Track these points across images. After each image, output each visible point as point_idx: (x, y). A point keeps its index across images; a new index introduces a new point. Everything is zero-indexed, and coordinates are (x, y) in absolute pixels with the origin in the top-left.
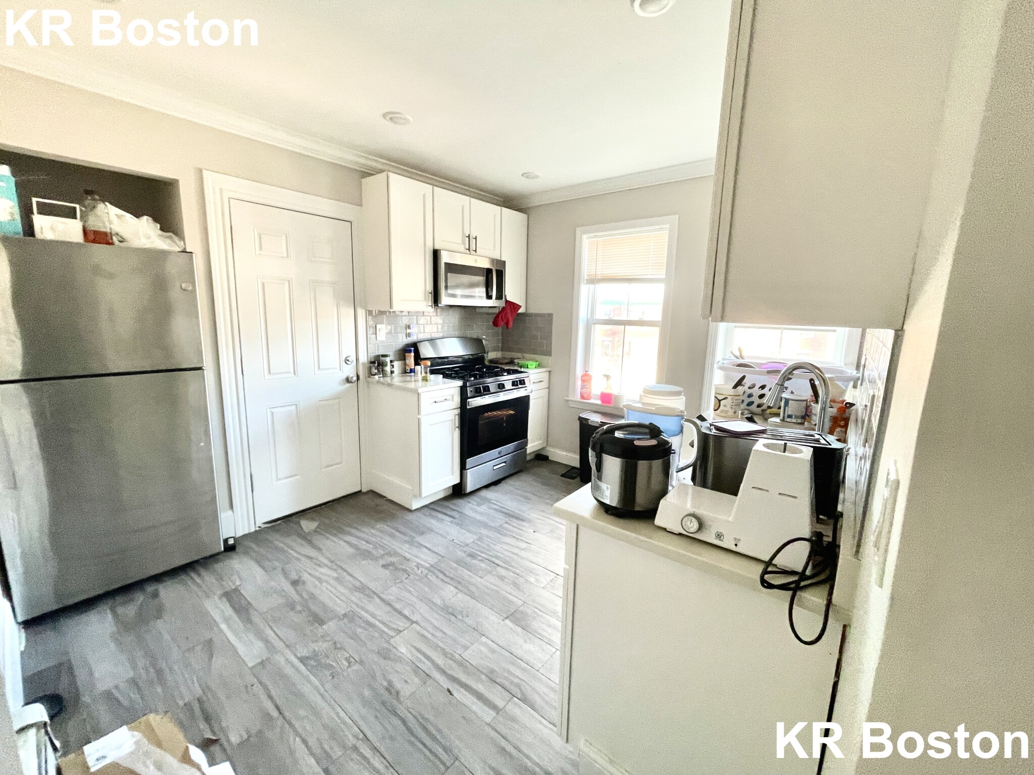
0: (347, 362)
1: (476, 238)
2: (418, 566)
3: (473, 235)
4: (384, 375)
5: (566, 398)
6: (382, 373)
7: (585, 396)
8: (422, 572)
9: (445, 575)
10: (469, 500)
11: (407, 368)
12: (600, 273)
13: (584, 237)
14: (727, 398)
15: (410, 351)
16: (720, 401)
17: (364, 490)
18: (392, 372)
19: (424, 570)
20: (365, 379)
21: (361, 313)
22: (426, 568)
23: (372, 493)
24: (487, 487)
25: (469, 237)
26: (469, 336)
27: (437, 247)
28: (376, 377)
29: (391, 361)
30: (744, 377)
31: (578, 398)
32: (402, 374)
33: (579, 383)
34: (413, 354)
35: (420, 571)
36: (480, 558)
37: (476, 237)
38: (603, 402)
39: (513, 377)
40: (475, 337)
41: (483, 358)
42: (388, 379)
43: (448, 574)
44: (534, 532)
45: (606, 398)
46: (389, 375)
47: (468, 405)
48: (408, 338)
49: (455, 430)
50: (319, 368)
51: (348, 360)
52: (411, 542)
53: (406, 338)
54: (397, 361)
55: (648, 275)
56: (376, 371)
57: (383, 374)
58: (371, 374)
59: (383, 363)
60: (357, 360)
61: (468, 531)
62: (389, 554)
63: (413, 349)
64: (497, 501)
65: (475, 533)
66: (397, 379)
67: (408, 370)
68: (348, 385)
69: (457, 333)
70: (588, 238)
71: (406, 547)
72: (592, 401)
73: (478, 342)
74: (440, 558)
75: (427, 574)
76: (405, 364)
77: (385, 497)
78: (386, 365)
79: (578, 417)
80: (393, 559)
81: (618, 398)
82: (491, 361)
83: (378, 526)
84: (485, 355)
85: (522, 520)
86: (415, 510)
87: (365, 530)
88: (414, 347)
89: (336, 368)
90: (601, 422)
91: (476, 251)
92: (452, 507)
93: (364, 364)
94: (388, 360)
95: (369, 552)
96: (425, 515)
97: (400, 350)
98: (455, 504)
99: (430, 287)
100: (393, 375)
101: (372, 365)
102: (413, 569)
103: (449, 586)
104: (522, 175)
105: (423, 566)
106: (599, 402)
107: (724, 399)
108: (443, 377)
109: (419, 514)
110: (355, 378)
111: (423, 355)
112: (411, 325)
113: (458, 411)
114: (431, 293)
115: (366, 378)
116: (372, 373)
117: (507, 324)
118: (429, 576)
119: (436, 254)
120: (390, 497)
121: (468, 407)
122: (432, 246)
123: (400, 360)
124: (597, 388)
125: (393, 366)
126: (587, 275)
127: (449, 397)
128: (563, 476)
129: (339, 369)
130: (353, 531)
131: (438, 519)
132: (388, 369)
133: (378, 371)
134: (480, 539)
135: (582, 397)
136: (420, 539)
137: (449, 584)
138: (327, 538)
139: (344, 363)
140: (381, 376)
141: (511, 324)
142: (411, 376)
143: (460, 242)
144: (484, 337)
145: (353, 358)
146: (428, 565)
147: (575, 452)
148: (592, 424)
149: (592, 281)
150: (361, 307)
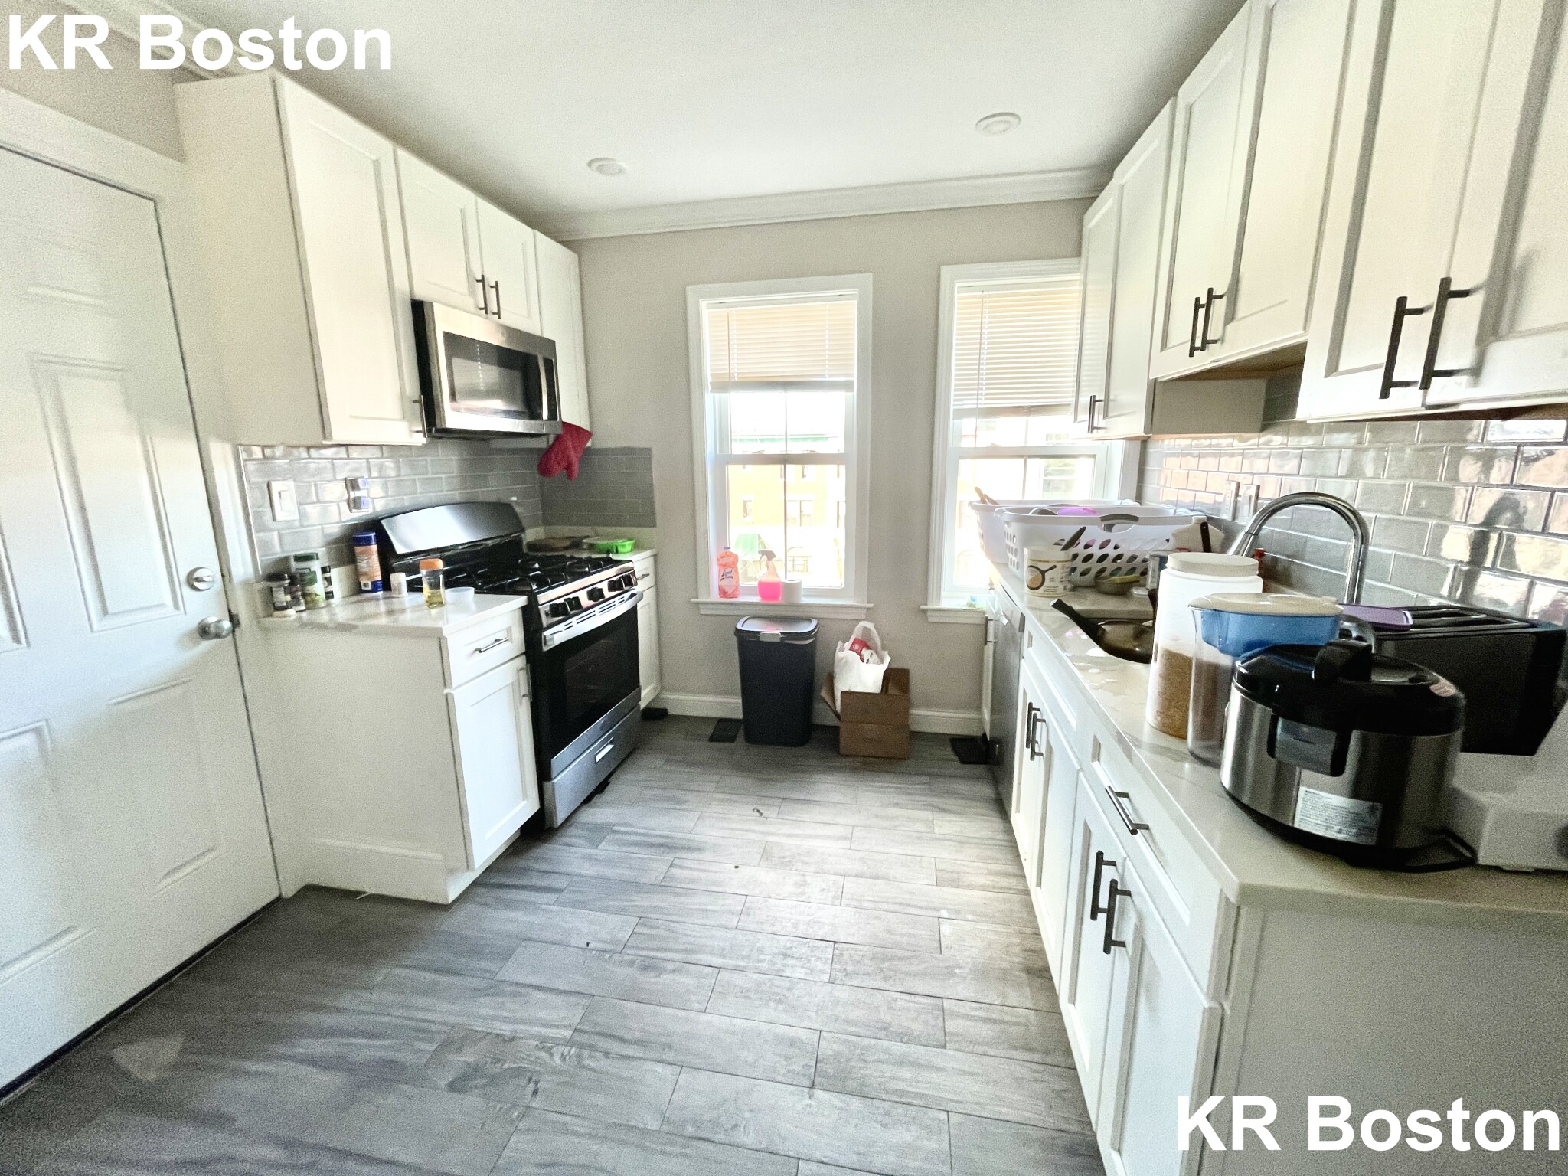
0: (196, 584)
1: (496, 287)
2: (545, 1044)
3: (491, 280)
4: (311, 605)
5: (693, 600)
6: (302, 601)
7: (729, 591)
8: (563, 1058)
9: (622, 1040)
10: (567, 840)
11: (363, 580)
12: (736, 370)
13: (704, 304)
14: (1055, 567)
15: (368, 542)
16: (1043, 573)
17: (289, 892)
18: (329, 595)
19: (566, 1050)
20: (255, 622)
21: (220, 453)
22: (570, 1043)
23: (311, 892)
24: (587, 801)
25: (483, 281)
26: (482, 498)
27: (420, 295)
28: (291, 612)
29: (324, 570)
30: (1082, 530)
31: (715, 597)
32: (352, 595)
33: (715, 570)
34: (374, 548)
35: (557, 1058)
36: (670, 966)
37: (497, 283)
38: (763, 597)
39: (611, 573)
40: (492, 499)
41: (519, 541)
42: (323, 616)
43: (627, 1037)
44: (737, 867)
45: (768, 590)
46: (322, 604)
47: (545, 644)
48: (354, 510)
49: (521, 703)
50: (105, 612)
51: (198, 580)
52: (494, 988)
53: (351, 511)
54: (338, 565)
55: (824, 375)
56: (289, 598)
57: (306, 603)
58: (273, 607)
59: (302, 575)
60: (225, 575)
61: (606, 910)
62: (447, 1045)
63: (373, 535)
64: (626, 825)
65: (623, 911)
66: (341, 609)
67: (366, 585)
68: (206, 644)
69: (457, 495)
70: (711, 306)
71: (485, 1007)
72: (742, 599)
73: (499, 511)
74: (585, 1001)
75: (579, 1056)
76: (357, 574)
77: (358, 893)
78: (313, 581)
79: (734, 629)
80: (468, 1057)
81: (792, 588)
82: (533, 546)
83: (380, 979)
84: (523, 535)
85: (699, 850)
86: (455, 901)
87: (346, 1000)
88: (373, 531)
89: (162, 605)
90: (782, 634)
91: (498, 314)
92: (543, 867)
93: (246, 584)
94: (316, 566)
95: (389, 1063)
96: (485, 905)
97: (337, 541)
98: (537, 859)
99: (413, 388)
100: (332, 601)
101: (273, 584)
102: (538, 1061)
103: (648, 1065)
104: (590, 164)
105: (557, 1042)
106: (757, 599)
107: (1051, 569)
108: (476, 593)
109: (470, 908)
110: (227, 624)
111: (404, 544)
112: (360, 481)
113: (521, 662)
114: (419, 402)
115: (257, 617)
116: (278, 604)
117: (569, 468)
118: (587, 1062)
119: (419, 311)
120: (371, 890)
121: (546, 649)
122: (408, 290)
123: (340, 564)
124: (751, 574)
125: (328, 580)
126: (711, 375)
127: (502, 636)
128: (712, 739)
129: (169, 602)
130: (312, 1018)
131: (526, 906)
132: (319, 588)
133: (293, 598)
134: (642, 920)
135: (723, 593)
136: (512, 972)
137: (647, 1060)
138: (237, 1073)
139: (187, 590)
140: (303, 608)
141: (576, 467)
142: (377, 599)
143: (465, 290)
144: (514, 499)
145: (211, 571)
146: (568, 1033)
147: (735, 694)
148: (768, 640)
149: (724, 385)
150: (222, 437)
